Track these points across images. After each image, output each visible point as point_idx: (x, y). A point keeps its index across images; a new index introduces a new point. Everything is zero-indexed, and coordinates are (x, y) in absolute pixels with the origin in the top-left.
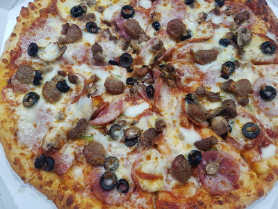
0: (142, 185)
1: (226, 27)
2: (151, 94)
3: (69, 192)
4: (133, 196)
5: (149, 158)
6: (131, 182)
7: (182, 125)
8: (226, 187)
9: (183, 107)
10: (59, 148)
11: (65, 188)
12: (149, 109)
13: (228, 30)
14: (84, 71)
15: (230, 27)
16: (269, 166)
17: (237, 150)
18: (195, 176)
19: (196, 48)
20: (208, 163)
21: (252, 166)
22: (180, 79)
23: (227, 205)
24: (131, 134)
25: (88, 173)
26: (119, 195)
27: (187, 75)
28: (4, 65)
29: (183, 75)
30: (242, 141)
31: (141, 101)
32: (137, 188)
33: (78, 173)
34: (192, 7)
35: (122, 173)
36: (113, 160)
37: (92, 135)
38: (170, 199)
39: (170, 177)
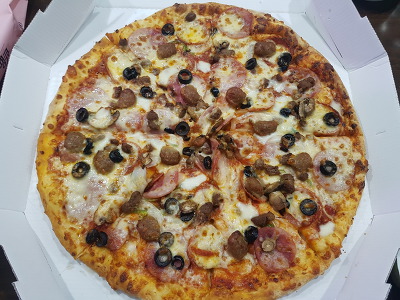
0: (197, 262)
1: (288, 95)
2: (208, 165)
3: (122, 269)
4: (189, 273)
5: (205, 234)
6: (186, 258)
7: (240, 199)
8: (283, 265)
9: (241, 181)
10: (112, 223)
11: (119, 265)
12: (206, 182)
13: (290, 99)
14: (137, 140)
15: (293, 95)
16: (327, 244)
17: (295, 226)
18: (251, 253)
19: (256, 118)
20: (264, 240)
21: (310, 244)
22: (239, 150)
23: (282, 283)
24: (187, 208)
25: (142, 249)
26: (174, 272)
27: (246, 146)
28: (50, 131)
29: (242, 146)
30: (300, 218)
31: (198, 172)
32: (192, 265)
33: (131, 249)
34: (253, 73)
35: (177, 249)
36: (168, 235)
37: (146, 209)
38: (225, 276)
39: (226, 254)
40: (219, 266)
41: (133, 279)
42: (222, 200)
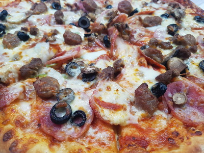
0: (102, 114)
4: (91, 131)
5: (109, 89)
7: (141, 64)
9: (139, 52)
11: (6, 123)
15: (167, 9)
18: (161, 109)
22: (133, 36)
24: (89, 69)
25: (37, 108)
26: (73, 130)
29: (136, 32)
31: (98, 49)
36: (67, 92)
38: (137, 134)
39: (134, 108)
40: (128, 122)
41: (19, 138)
42: (123, 66)
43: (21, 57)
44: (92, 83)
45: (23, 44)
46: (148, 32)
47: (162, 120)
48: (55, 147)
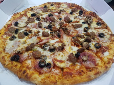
3: (24, 69)
4: (53, 70)
5: (59, 55)
7: (72, 45)
10: (22, 53)
12: (59, 41)
13: (85, 20)
14: (34, 30)
18: (78, 62)
24: (52, 47)
28: (4, 28)
29: (71, 31)
31: (56, 38)
33: (29, 62)
36: (44, 56)
37: (36, 49)
38: (69, 71)
39: (68, 62)
40: (66, 67)
41: (28, 73)
42: (65, 46)
43: (26, 42)
44: (53, 52)
45: (26, 37)
46: (76, 31)
47: (78, 66)
48: (41, 75)
